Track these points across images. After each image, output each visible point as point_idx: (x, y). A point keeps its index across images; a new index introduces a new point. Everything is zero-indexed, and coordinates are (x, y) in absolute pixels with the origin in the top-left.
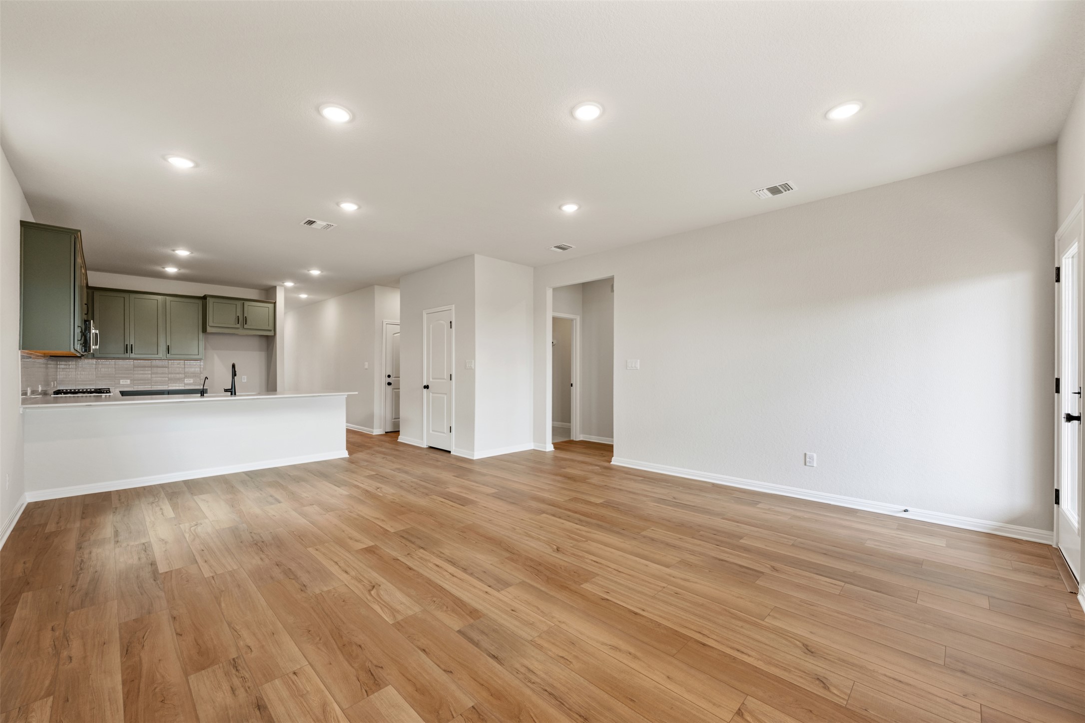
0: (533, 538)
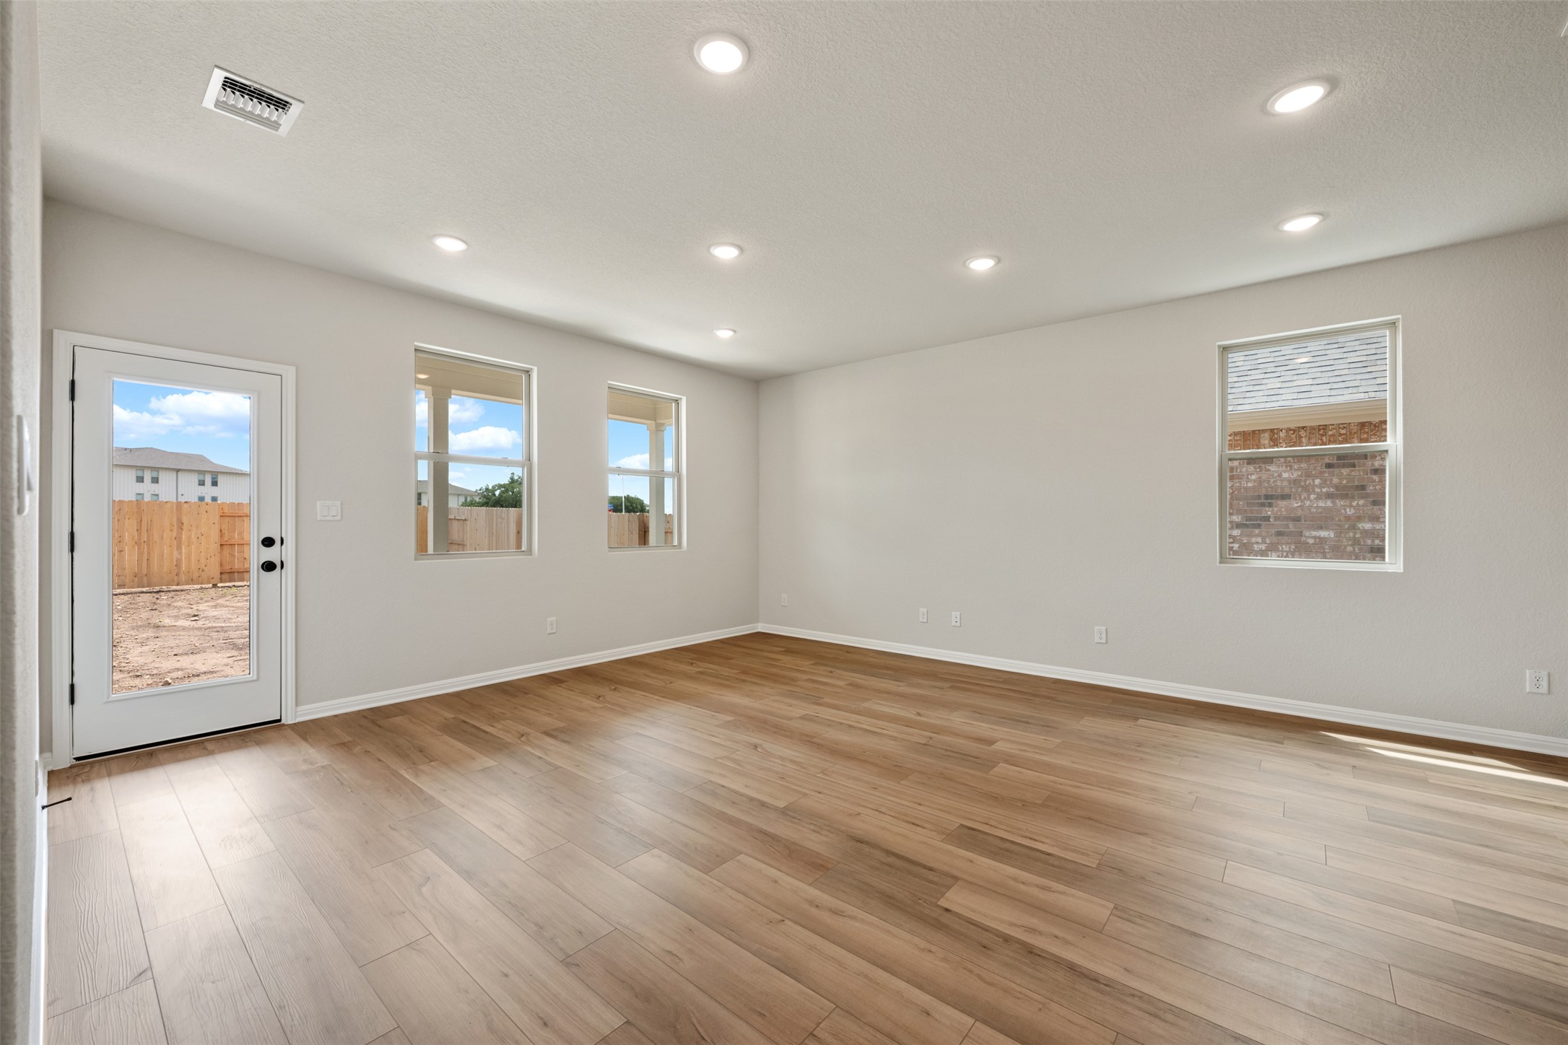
0: (791, 761)
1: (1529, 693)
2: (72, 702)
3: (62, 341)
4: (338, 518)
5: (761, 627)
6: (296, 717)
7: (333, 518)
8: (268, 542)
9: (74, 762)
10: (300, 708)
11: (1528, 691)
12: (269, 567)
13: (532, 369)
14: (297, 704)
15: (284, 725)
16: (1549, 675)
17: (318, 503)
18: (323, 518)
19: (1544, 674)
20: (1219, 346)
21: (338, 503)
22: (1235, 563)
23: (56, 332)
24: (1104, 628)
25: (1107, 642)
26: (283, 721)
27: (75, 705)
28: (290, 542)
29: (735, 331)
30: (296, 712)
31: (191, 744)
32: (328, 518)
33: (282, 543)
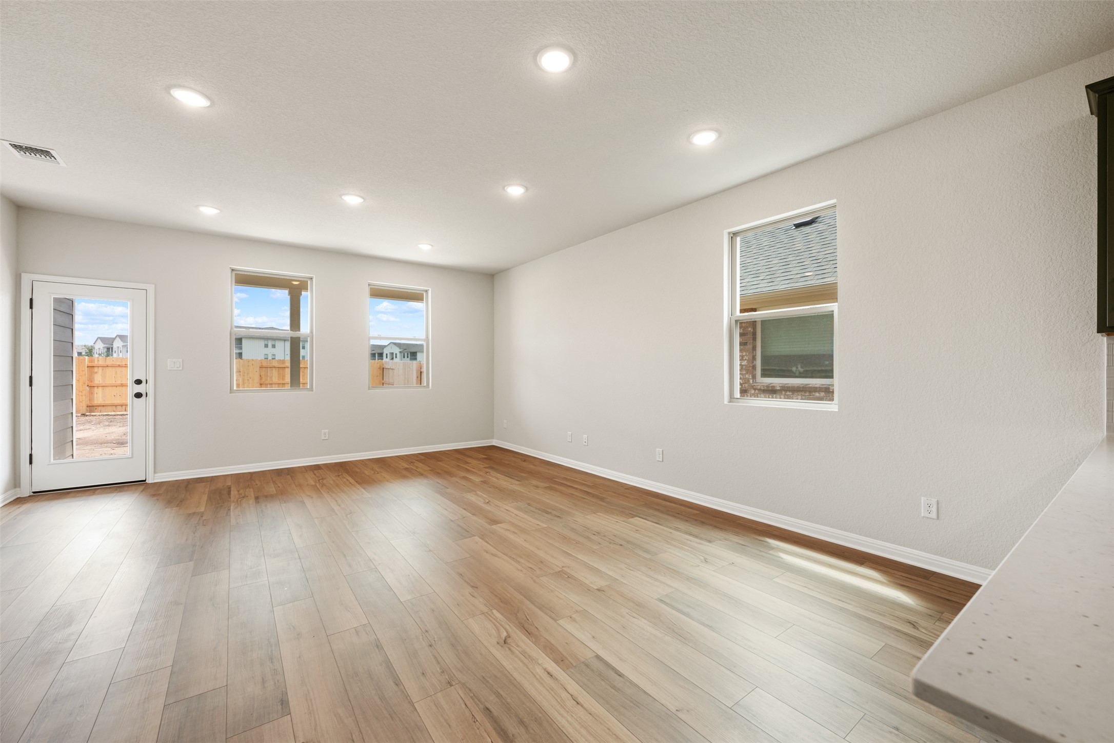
1: (924, 517)
2: (31, 463)
3: (26, 279)
4: (181, 368)
5: (495, 442)
6: (154, 480)
7: (177, 369)
8: (138, 382)
9: (32, 494)
10: (156, 475)
11: (922, 515)
12: (138, 395)
13: (313, 277)
14: (155, 472)
15: (146, 483)
16: (938, 503)
17: (168, 360)
18: (172, 369)
19: (934, 501)
20: (729, 233)
21: (181, 360)
22: (738, 402)
23: (23, 275)
24: (661, 450)
25: (663, 461)
26: (147, 481)
27: (33, 465)
28: (151, 382)
29: (432, 245)
30: (154, 477)
31: (98, 489)
32: (174, 369)
33: (147, 383)
